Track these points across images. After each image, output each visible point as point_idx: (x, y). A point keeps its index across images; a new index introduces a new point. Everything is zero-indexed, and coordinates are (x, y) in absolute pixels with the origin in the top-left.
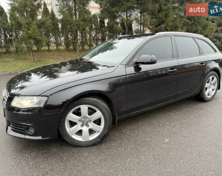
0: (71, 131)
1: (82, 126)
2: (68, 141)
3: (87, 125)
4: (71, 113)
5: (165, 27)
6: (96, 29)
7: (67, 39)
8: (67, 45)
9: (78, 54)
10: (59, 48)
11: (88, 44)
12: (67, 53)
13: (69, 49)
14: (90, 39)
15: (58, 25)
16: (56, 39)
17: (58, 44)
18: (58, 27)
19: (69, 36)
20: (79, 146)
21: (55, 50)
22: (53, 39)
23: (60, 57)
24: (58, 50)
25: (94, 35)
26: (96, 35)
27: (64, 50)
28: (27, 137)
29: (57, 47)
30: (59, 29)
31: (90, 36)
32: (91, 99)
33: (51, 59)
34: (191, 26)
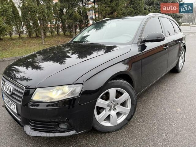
0: (100, 118)
1: (110, 110)
2: (98, 128)
3: (115, 109)
4: (100, 99)
5: (117, 15)
6: (56, 16)
7: (28, 26)
8: (30, 33)
9: (43, 41)
10: (21, 35)
11: (49, 32)
12: (30, 40)
13: (32, 36)
14: (51, 26)
15: (18, 13)
16: (17, 28)
17: (20, 33)
18: (19, 15)
19: (31, 24)
20: (109, 132)
21: (18, 38)
22: (14, 28)
23: (25, 45)
24: (20, 38)
25: (54, 23)
26: (56, 23)
27: (27, 38)
28: (58, 135)
29: (19, 35)
30: (19, 17)
31: (51, 23)
32: (119, 81)
33: (16, 47)
34: (135, 14)
